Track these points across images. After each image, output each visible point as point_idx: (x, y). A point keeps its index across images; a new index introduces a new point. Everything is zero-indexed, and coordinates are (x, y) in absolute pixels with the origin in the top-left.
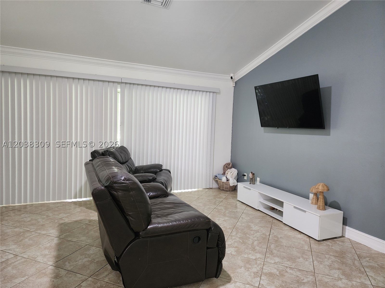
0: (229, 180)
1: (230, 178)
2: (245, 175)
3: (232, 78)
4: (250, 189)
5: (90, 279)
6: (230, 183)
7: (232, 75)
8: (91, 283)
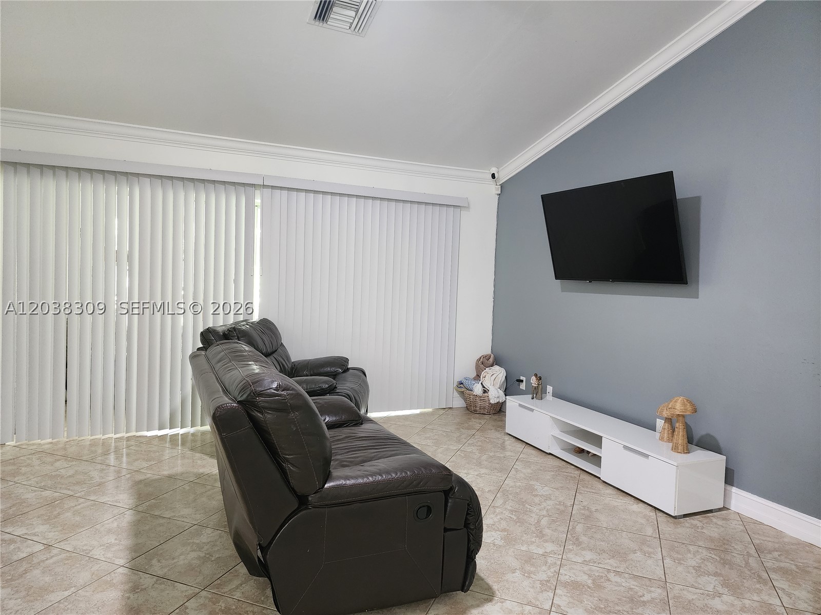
0: (488, 390)
1: (490, 387)
2: (522, 381)
3: (493, 176)
4: (532, 410)
5: (204, 593)
6: (490, 397)
7: (494, 170)
8: (207, 601)
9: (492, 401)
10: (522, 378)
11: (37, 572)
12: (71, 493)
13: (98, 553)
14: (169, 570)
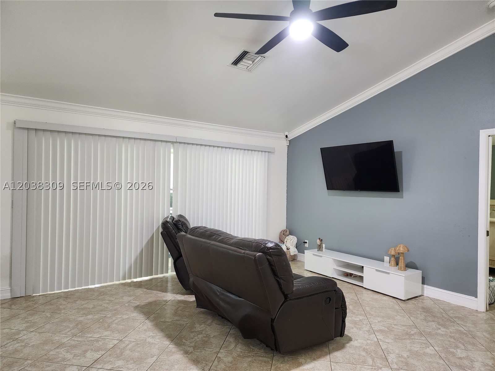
0: (290, 249)
1: (290, 247)
2: (306, 243)
3: (287, 136)
4: (321, 256)
5: (221, 351)
6: (291, 252)
7: (287, 133)
8: (227, 354)
9: (292, 254)
10: (306, 241)
11: (128, 352)
12: (104, 316)
13: (149, 340)
14: (195, 343)
